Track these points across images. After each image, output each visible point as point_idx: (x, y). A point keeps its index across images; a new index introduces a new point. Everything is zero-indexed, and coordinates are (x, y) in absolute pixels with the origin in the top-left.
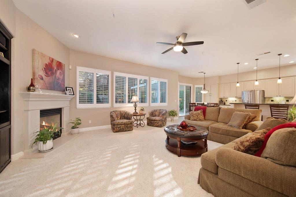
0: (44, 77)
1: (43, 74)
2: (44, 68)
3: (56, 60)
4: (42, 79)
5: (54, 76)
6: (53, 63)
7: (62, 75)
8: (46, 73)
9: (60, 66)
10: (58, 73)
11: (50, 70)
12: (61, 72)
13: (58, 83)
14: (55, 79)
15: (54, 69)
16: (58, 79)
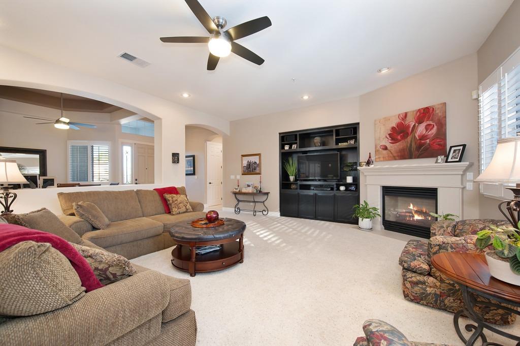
0: (389, 145)
1: (387, 142)
2: (389, 134)
3: (413, 111)
4: (386, 148)
5: (409, 138)
6: (407, 119)
7: (435, 127)
8: (392, 139)
9: (425, 114)
10: (421, 129)
11: (399, 132)
12: (431, 123)
13: (420, 146)
14: (411, 141)
15: (409, 126)
16: (420, 139)
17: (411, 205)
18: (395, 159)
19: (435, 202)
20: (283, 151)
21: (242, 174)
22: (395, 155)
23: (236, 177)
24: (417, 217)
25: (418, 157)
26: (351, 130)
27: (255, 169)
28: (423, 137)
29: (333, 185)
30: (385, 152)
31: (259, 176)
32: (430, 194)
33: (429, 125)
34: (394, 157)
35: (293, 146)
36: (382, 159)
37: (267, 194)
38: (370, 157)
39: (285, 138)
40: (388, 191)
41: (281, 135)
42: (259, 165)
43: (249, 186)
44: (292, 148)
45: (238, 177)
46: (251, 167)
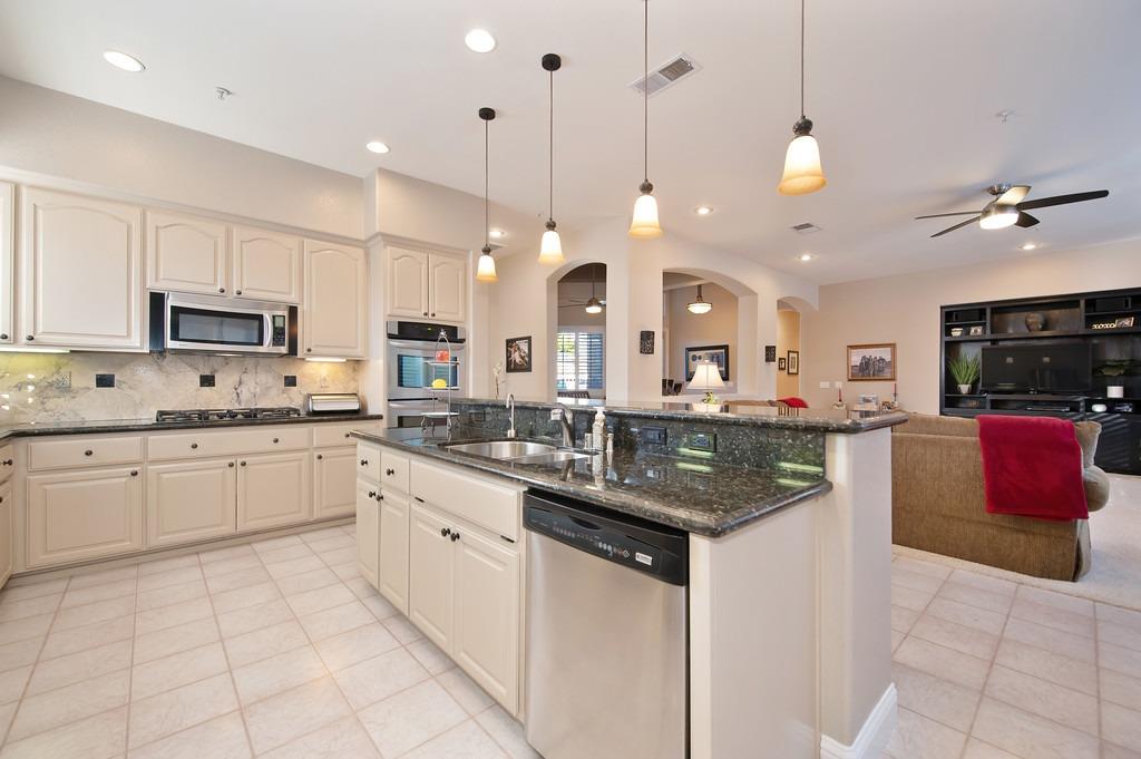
20: (948, 339)
21: (850, 380)
23: (832, 385)
26: (1127, 302)
29: (1078, 402)
31: (893, 383)
35: (973, 330)
39: (953, 317)
41: (945, 310)
42: (892, 364)
43: (868, 401)
44: (969, 333)
45: (839, 385)
46: (871, 367)
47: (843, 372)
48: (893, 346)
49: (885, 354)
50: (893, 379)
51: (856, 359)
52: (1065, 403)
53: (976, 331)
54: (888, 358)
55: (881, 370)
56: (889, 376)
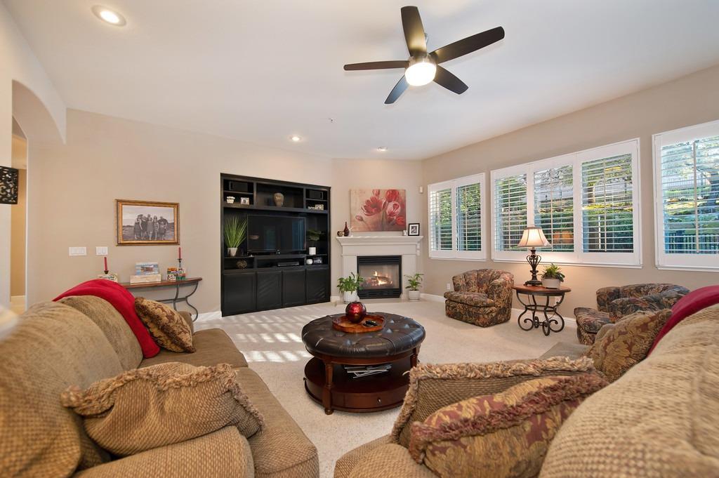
0: (364, 217)
1: (362, 214)
2: (365, 206)
3: (385, 190)
4: (361, 219)
5: (382, 212)
6: (380, 195)
7: (400, 208)
8: (368, 211)
9: (393, 195)
10: (390, 207)
11: (373, 206)
12: (397, 203)
13: (390, 221)
14: (383, 216)
15: (381, 203)
16: (390, 215)
17: (376, 273)
18: (370, 231)
19: (398, 267)
20: (225, 203)
21: (120, 245)
22: (370, 226)
23: (94, 251)
24: (381, 283)
25: (388, 230)
27: (162, 234)
28: (392, 214)
30: (360, 222)
31: (177, 247)
32: (396, 261)
33: (396, 205)
34: (369, 228)
35: (242, 199)
36: (357, 230)
37: (195, 282)
38: (346, 227)
39: (229, 185)
40: (363, 261)
42: (174, 227)
43: (148, 270)
44: (240, 201)
45: (102, 251)
46: (150, 228)
47: (111, 236)
48: (176, 205)
49: (168, 213)
50: (177, 243)
51: (130, 216)
52: (295, 260)
53: (245, 201)
54: (170, 218)
55: (162, 233)
56: (171, 239)
